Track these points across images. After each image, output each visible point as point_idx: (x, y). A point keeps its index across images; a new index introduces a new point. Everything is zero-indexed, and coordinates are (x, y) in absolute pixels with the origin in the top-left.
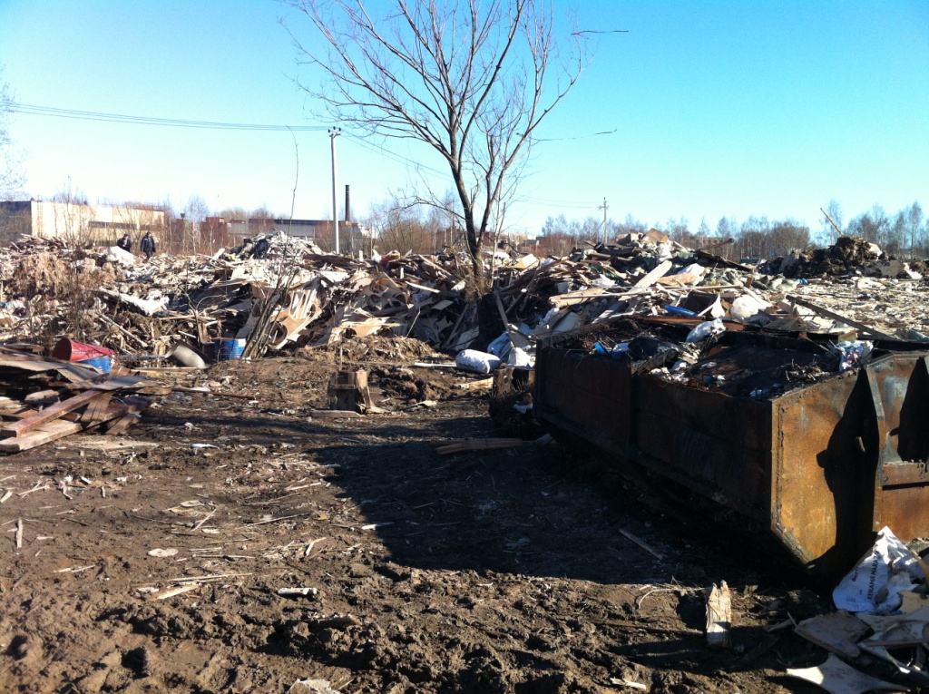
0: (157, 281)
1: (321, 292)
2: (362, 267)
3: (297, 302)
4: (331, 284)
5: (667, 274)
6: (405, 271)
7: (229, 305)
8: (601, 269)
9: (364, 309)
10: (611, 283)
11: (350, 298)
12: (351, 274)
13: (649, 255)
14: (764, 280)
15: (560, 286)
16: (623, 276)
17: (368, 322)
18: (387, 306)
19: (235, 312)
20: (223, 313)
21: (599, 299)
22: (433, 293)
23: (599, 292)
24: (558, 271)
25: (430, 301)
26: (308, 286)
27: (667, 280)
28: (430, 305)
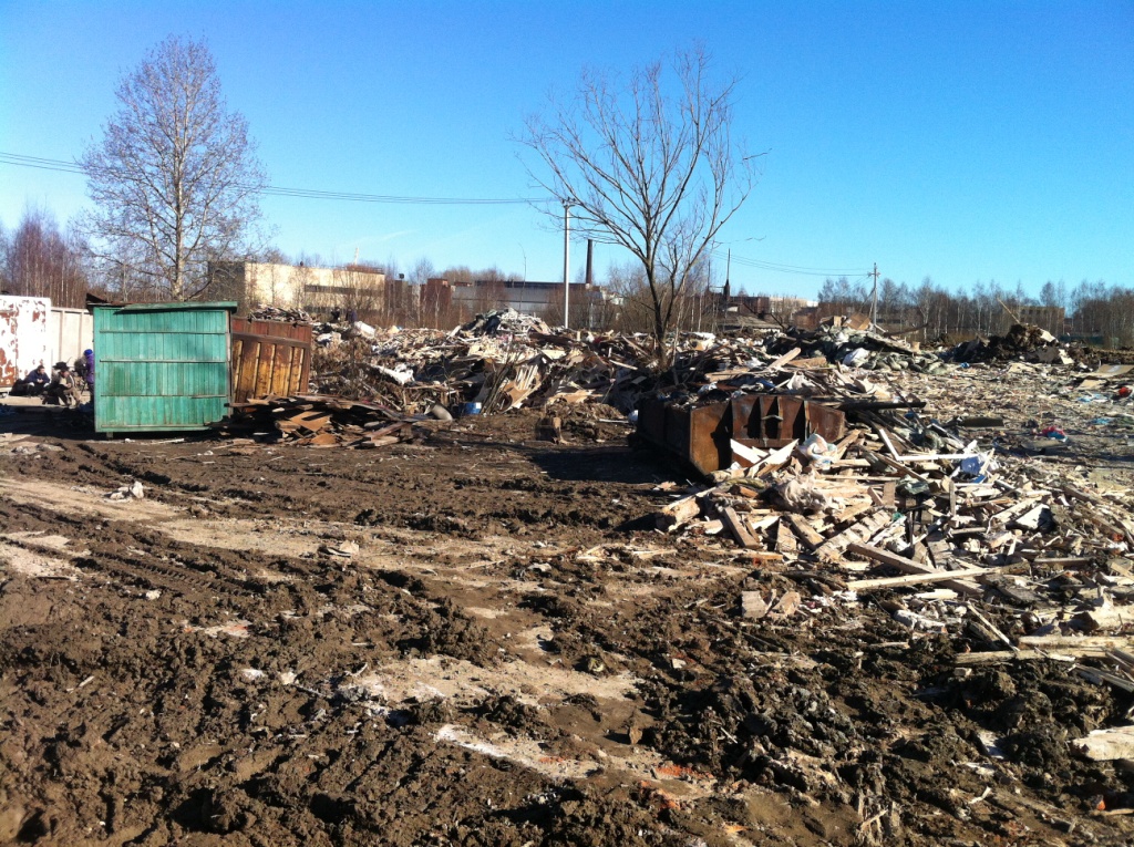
0: (401, 356)
1: (542, 368)
2: (578, 346)
3: (521, 375)
4: (550, 361)
5: (798, 358)
6: (613, 351)
7: (465, 378)
9: (576, 383)
10: (757, 365)
11: (564, 373)
12: (568, 351)
15: (720, 366)
16: (771, 357)
17: (577, 393)
18: (595, 380)
19: (470, 384)
20: (460, 385)
22: (632, 370)
25: (629, 377)
26: (531, 362)
28: (629, 380)
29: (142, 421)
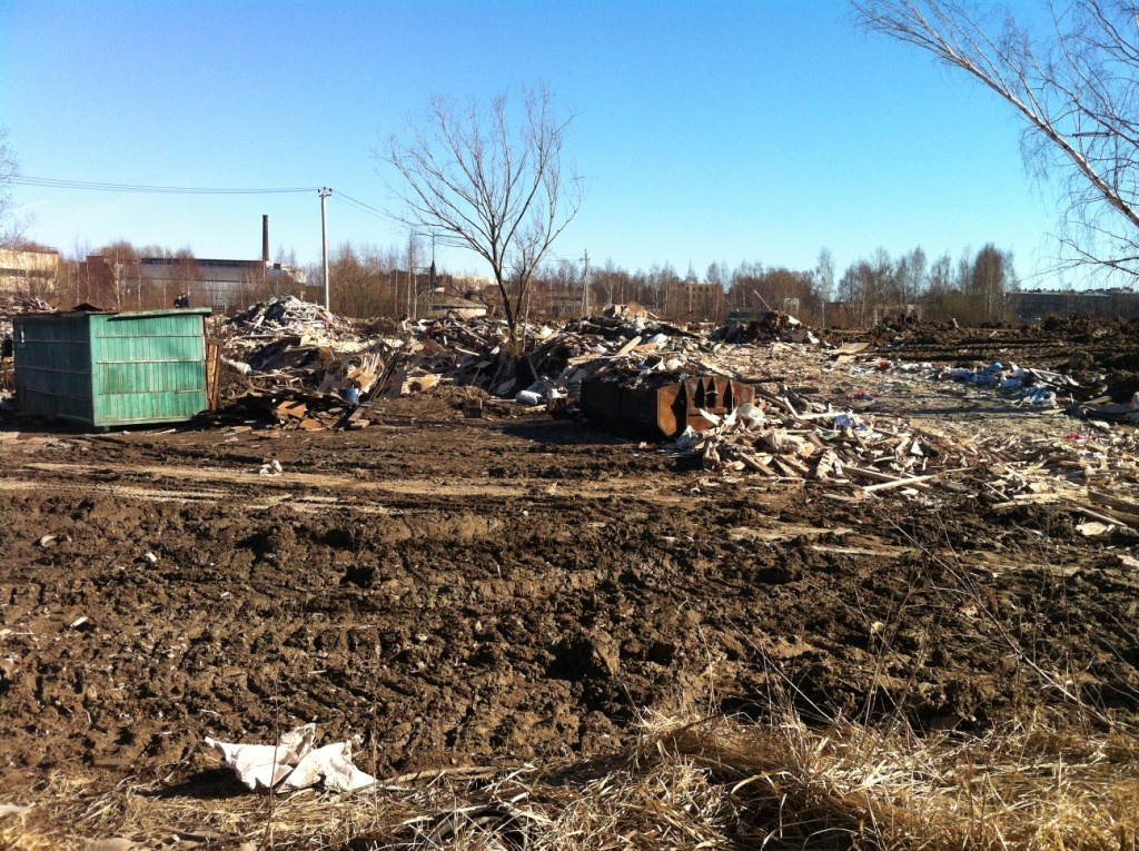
1: (384, 356)
3: (365, 363)
4: (390, 349)
5: (639, 344)
6: (448, 339)
8: (597, 341)
9: (421, 368)
10: (604, 350)
11: (406, 359)
12: (406, 341)
13: (629, 326)
14: (708, 345)
15: (572, 352)
16: (611, 344)
17: (427, 377)
18: (439, 366)
19: (311, 371)
20: (300, 372)
21: (597, 360)
22: (474, 356)
23: (597, 356)
24: (570, 341)
25: (472, 362)
26: (373, 350)
27: (639, 348)
28: (473, 365)
29: (134, 415)
